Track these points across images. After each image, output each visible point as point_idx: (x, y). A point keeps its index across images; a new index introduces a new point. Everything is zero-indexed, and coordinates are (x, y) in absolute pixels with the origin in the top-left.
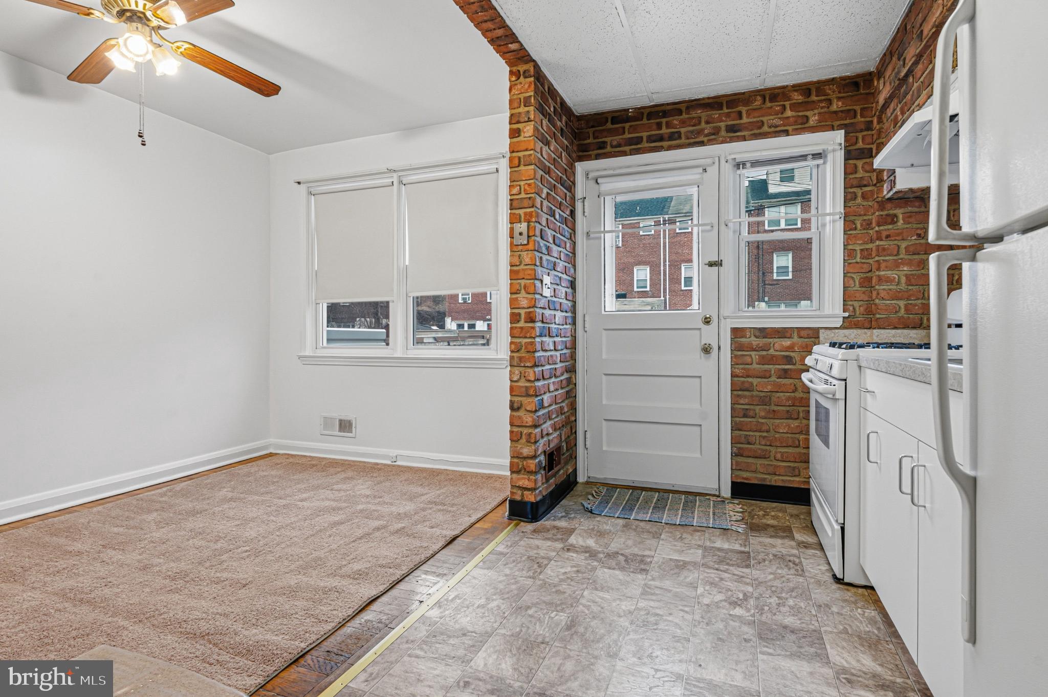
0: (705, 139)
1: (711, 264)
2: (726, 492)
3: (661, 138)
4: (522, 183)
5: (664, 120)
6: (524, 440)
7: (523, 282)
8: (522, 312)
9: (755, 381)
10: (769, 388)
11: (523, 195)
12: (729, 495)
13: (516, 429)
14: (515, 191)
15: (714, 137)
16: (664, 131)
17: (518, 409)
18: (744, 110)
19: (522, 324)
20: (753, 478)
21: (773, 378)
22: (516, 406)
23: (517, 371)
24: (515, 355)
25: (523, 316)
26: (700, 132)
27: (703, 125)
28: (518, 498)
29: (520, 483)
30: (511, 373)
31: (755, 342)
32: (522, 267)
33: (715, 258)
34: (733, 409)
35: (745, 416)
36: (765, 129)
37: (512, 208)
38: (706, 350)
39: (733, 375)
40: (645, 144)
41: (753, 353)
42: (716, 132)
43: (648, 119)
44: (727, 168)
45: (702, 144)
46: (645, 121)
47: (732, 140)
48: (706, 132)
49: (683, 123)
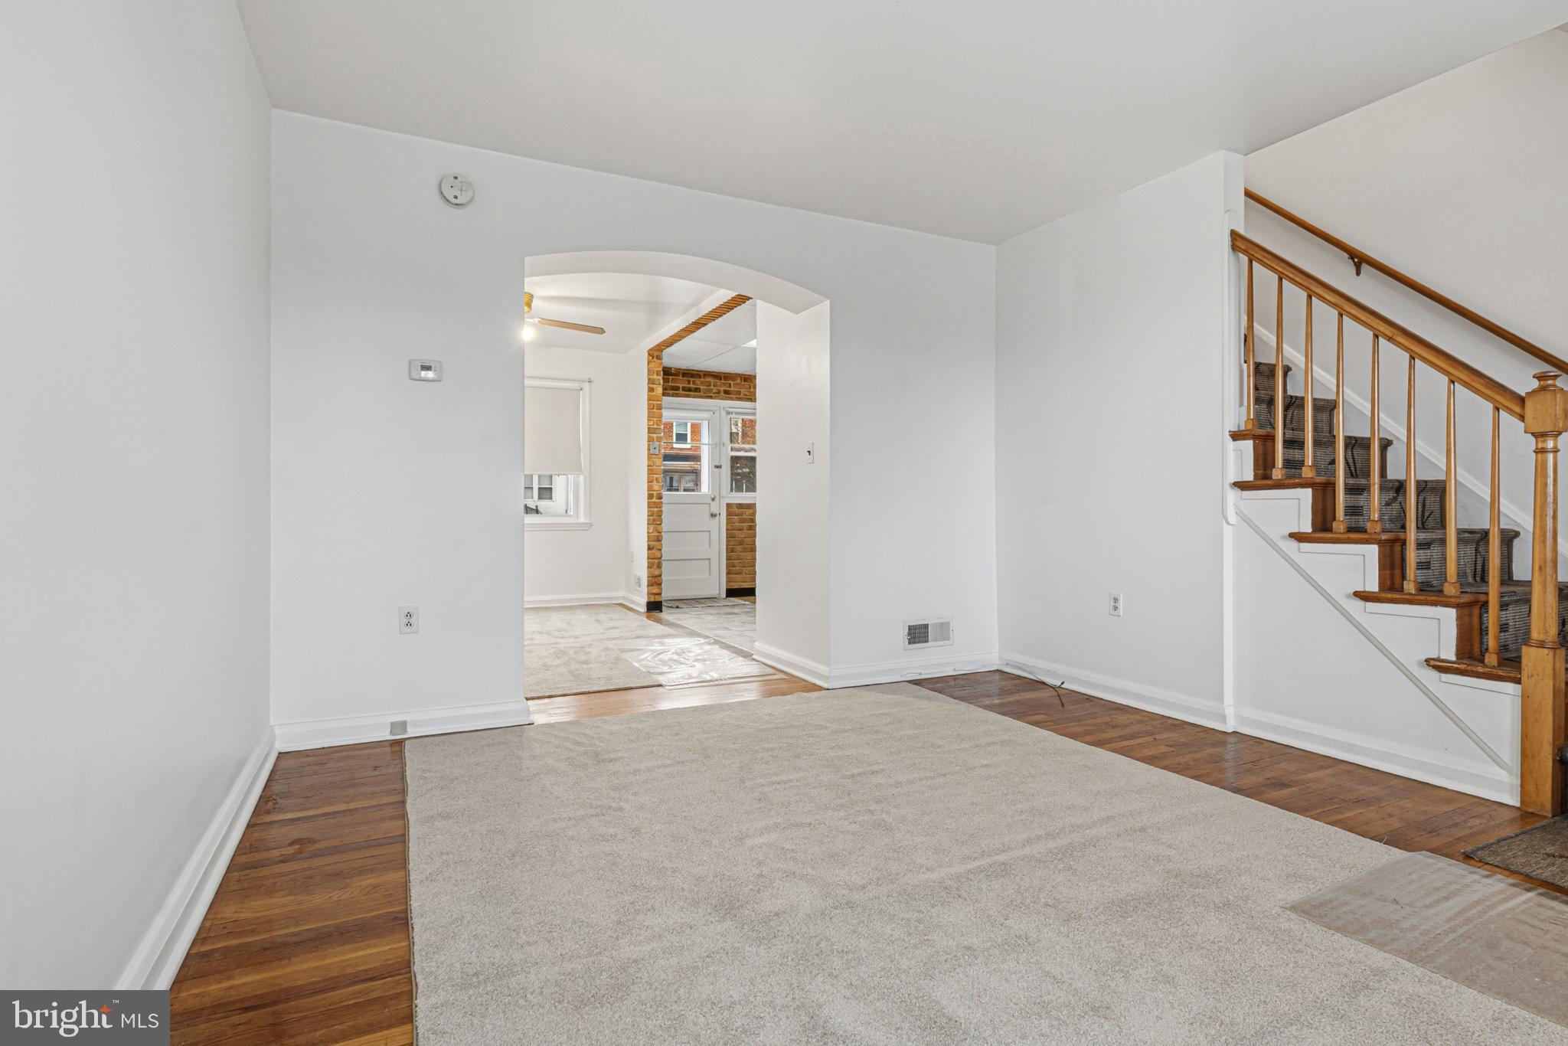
0: (713, 395)
1: (717, 467)
2: (724, 594)
3: (690, 390)
4: (655, 419)
5: (692, 379)
6: (655, 567)
7: (655, 476)
8: (655, 493)
9: (737, 532)
10: (743, 536)
11: (655, 426)
12: (725, 596)
13: (651, 560)
14: (651, 423)
15: (717, 395)
16: (691, 385)
17: (652, 549)
18: (732, 383)
19: (654, 500)
20: (735, 586)
21: (745, 531)
22: (651, 547)
23: (652, 527)
24: (651, 518)
25: (655, 495)
26: (710, 391)
27: (712, 387)
28: (652, 600)
29: (654, 591)
30: (648, 528)
31: (738, 511)
32: (655, 467)
33: (718, 464)
34: (727, 548)
35: (732, 552)
36: (742, 396)
37: (649, 432)
38: (713, 515)
39: (727, 530)
40: (681, 392)
41: (735, 517)
42: (719, 392)
43: (683, 376)
44: (723, 413)
45: (711, 397)
46: (680, 377)
47: (727, 399)
48: (714, 391)
49: (702, 383)
